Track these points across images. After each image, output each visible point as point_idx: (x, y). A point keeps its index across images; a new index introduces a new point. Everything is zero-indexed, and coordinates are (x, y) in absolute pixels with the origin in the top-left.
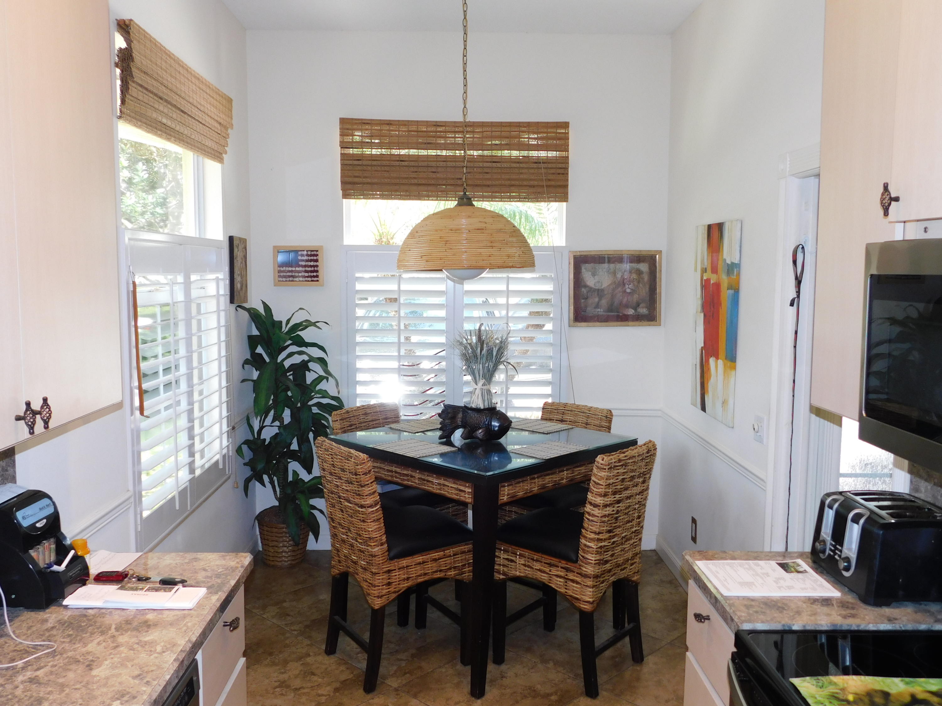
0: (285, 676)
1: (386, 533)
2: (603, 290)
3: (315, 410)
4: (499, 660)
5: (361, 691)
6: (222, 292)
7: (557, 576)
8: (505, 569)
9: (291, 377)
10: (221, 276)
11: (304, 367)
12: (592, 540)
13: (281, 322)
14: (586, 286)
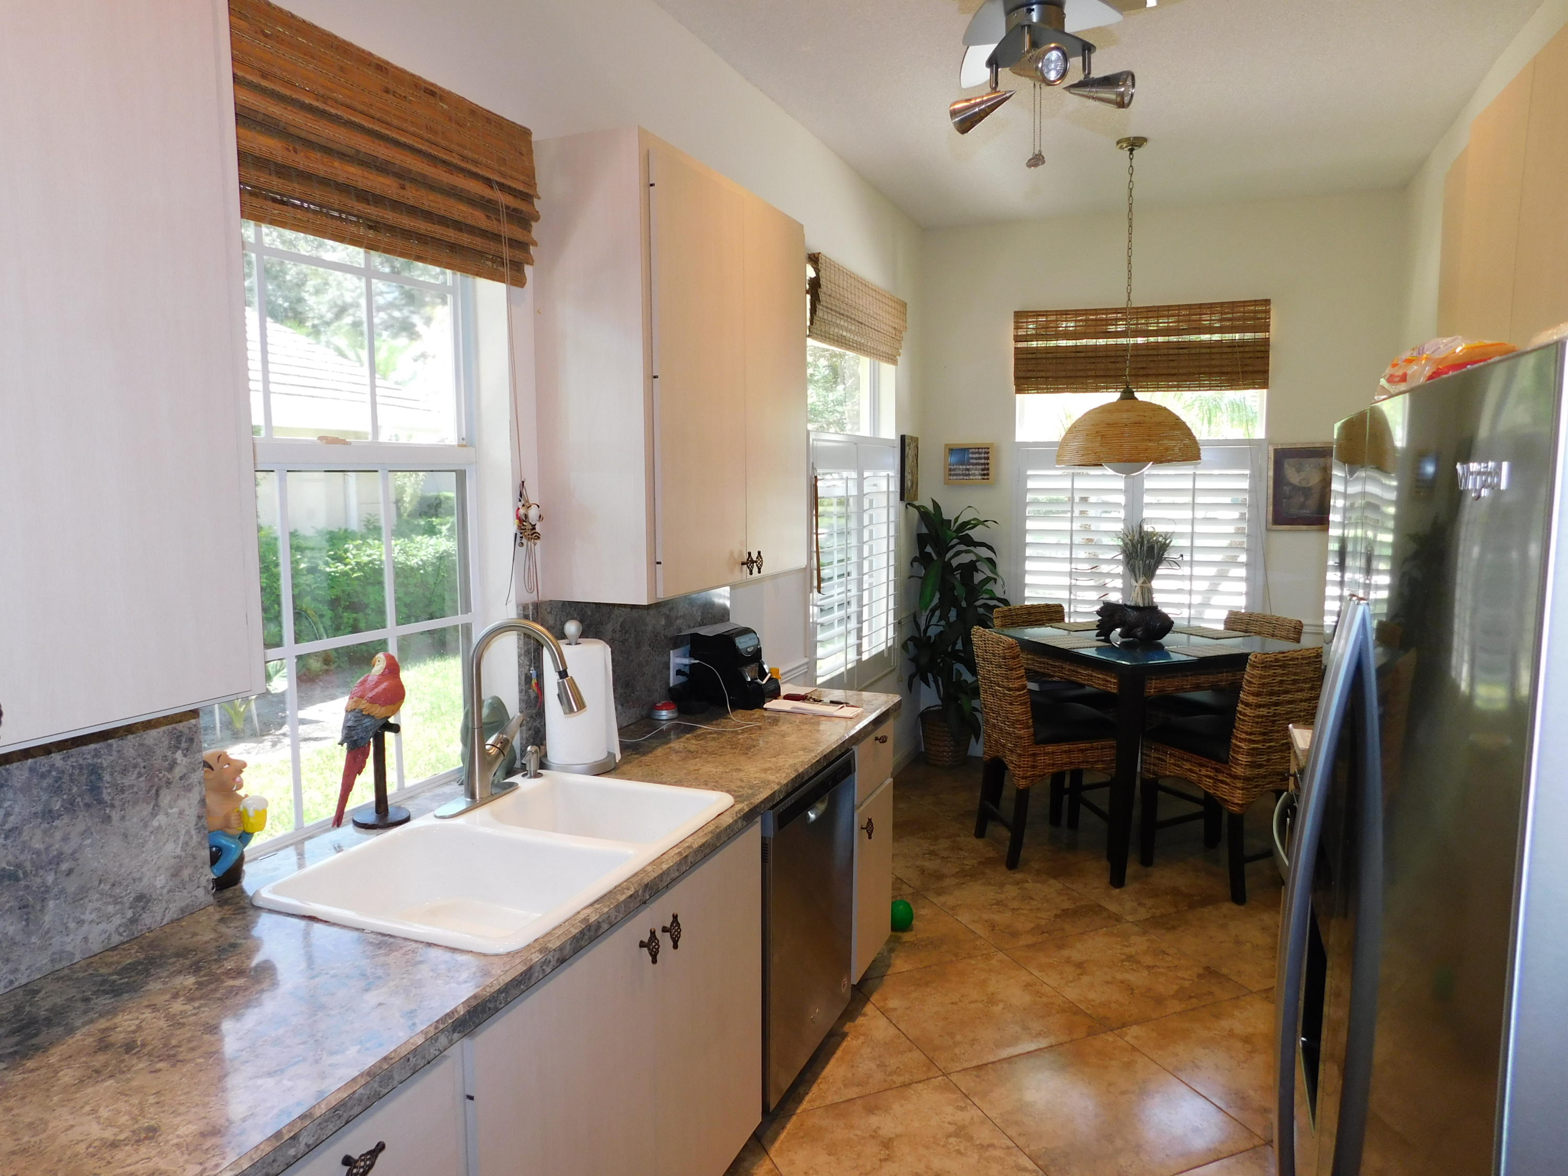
0: (936, 847)
1: (1033, 717)
2: (1310, 489)
3: (981, 610)
4: (1147, 861)
5: (1005, 868)
6: (892, 488)
7: (1207, 776)
8: (1156, 769)
9: (958, 576)
10: (891, 474)
11: (972, 567)
12: (1242, 740)
13: (950, 521)
14: (1289, 484)
